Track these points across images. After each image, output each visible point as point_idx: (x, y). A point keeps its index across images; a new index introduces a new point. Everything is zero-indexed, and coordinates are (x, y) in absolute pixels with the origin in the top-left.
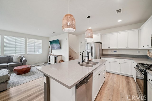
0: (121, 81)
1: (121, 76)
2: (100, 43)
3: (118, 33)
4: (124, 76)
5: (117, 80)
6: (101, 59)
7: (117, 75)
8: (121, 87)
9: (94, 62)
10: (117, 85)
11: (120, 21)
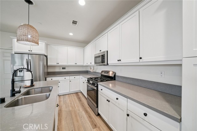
0: (73, 99)
1: (71, 94)
2: (45, 55)
3: (68, 48)
4: (74, 94)
5: (70, 101)
6: (46, 80)
7: (68, 95)
8: (76, 107)
9: (42, 88)
10: (72, 107)
11: (71, 34)
